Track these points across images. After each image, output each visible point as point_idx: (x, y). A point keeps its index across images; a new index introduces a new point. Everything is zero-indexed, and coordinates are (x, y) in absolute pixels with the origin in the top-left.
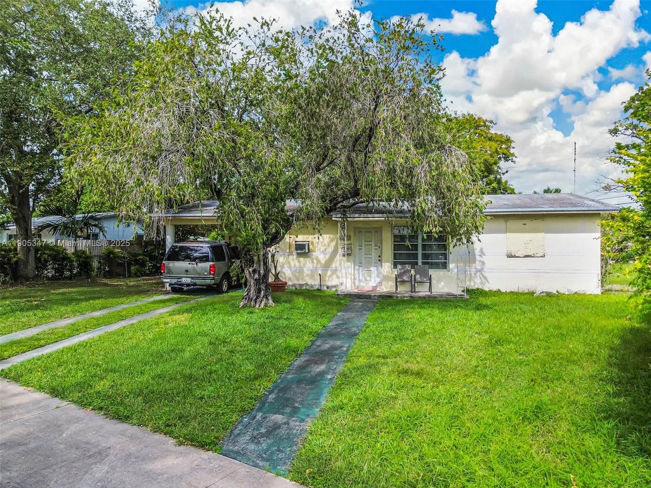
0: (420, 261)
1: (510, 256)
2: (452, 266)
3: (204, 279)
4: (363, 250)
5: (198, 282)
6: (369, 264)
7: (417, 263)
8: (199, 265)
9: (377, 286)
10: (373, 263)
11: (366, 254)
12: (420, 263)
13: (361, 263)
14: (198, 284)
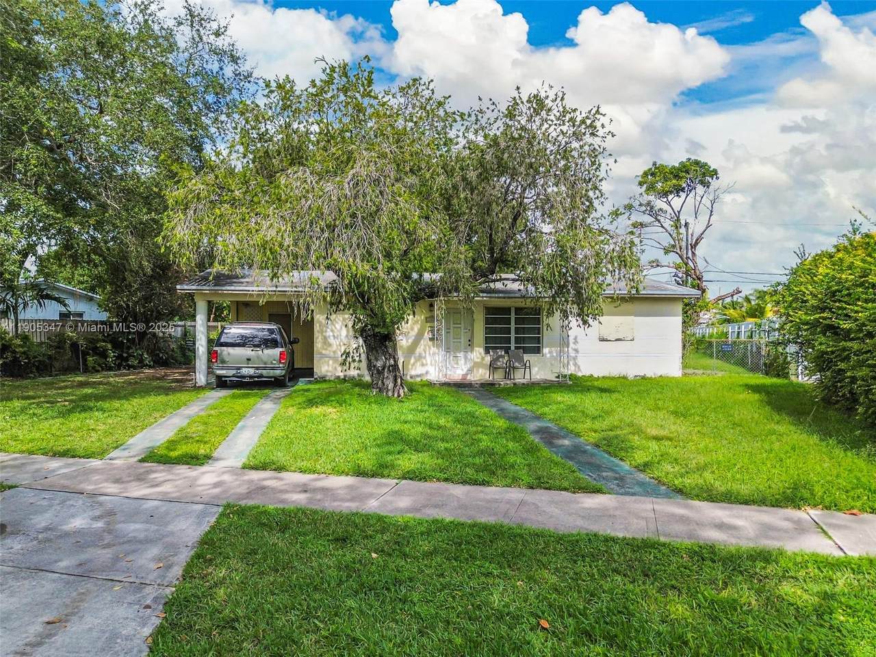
0: (513, 346)
1: (602, 340)
2: (546, 350)
3: (273, 369)
4: (452, 333)
5: (264, 372)
6: (458, 349)
7: (510, 348)
8: (266, 351)
9: (467, 374)
10: (463, 347)
11: (454, 338)
12: (513, 348)
13: (449, 348)
14: (264, 375)
